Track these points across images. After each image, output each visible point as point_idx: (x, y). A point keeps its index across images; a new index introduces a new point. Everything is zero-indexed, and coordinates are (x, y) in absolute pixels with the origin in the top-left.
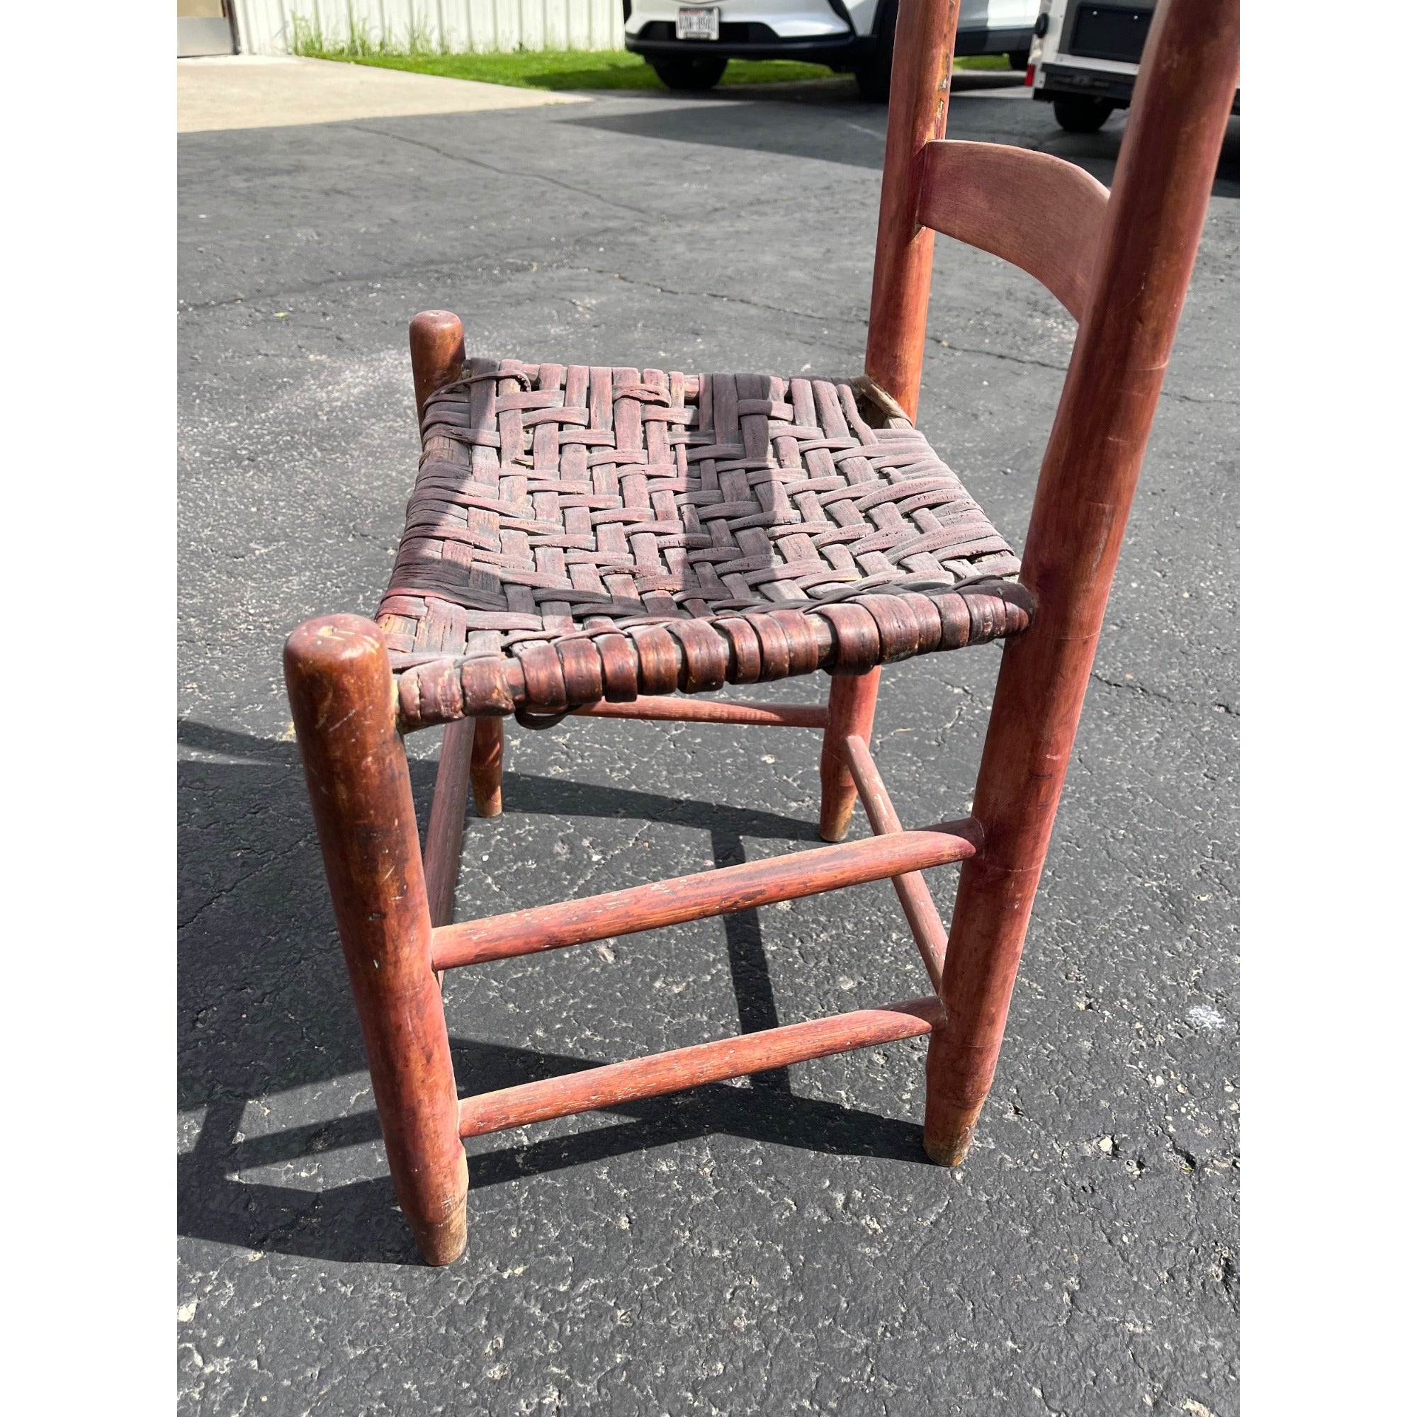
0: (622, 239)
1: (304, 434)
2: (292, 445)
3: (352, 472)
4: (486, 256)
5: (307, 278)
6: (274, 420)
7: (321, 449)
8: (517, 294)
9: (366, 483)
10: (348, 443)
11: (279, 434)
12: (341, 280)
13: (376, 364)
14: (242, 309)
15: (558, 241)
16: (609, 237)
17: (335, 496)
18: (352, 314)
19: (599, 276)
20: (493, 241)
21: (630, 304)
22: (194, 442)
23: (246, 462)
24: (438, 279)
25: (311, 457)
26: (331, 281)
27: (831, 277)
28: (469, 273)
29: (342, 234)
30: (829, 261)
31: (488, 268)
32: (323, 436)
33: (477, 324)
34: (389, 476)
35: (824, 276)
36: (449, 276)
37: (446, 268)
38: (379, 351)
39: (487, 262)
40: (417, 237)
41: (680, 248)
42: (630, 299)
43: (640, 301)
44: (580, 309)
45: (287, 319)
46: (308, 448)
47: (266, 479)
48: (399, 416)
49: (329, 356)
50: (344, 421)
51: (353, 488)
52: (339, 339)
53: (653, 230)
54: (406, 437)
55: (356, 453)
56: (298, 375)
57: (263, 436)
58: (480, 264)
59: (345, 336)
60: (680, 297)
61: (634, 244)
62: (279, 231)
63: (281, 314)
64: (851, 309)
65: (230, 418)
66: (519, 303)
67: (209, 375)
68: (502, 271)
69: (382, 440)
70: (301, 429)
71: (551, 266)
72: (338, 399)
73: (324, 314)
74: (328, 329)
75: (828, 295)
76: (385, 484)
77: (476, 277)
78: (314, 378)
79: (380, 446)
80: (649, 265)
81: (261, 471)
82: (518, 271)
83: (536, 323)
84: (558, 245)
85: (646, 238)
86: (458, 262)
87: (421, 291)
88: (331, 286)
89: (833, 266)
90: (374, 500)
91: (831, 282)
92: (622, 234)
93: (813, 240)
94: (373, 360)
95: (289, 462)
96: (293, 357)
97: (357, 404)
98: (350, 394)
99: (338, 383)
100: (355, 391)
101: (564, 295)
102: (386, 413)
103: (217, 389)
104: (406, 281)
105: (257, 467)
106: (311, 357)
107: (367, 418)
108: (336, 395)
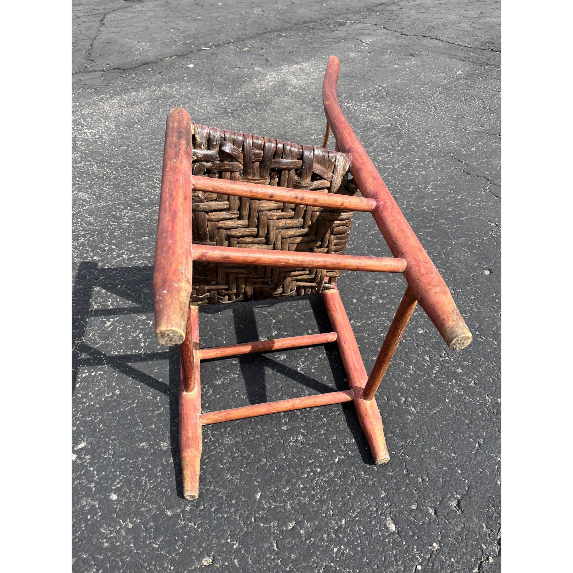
0: (388, 8)
1: (251, 103)
2: (246, 107)
3: (267, 120)
4: (329, 18)
5: (257, 31)
6: (241, 97)
7: (256, 109)
8: (339, 37)
9: (272, 124)
10: (266, 107)
11: (242, 103)
12: (270, 32)
13: (279, 71)
14: (232, 47)
15: (359, 10)
16: (382, 7)
17: (260, 129)
18: (273, 48)
19: (375, 27)
20: (332, 11)
21: (386, 41)
22: (212, 106)
23: (230, 114)
24: (307, 30)
25: (252, 113)
26: (266, 33)
27: (480, 27)
28: (320, 27)
29: (272, 10)
30: (480, 18)
31: (329, 24)
32: (258, 104)
33: (321, 52)
34: (280, 121)
35: (477, 26)
36: (313, 29)
37: (311, 25)
38: (281, 65)
39: (329, 21)
40: (301, 10)
41: (413, 12)
42: (386, 39)
43: (391, 40)
44: (364, 44)
45: (248, 51)
46: (252, 109)
47: (237, 121)
48: (286, 95)
49: (263, 68)
50: (265, 97)
51: (266, 126)
52: (267, 60)
53: (402, 3)
54: (288, 104)
55: (269, 111)
56: (250, 76)
57: (236, 103)
58: (325, 23)
59: (269, 59)
60: (409, 37)
61: (393, 11)
62: (248, 10)
63: (246, 49)
64: (486, 43)
65: (225, 95)
66: (339, 42)
67: (219, 77)
68: (334, 26)
69: (279, 105)
70: (250, 101)
71: (355, 23)
72: (264, 88)
73: (262, 49)
74: (263, 56)
75: (477, 36)
76: (278, 125)
77: (323, 29)
78: (256, 78)
79: (278, 108)
80: (398, 21)
81: (235, 118)
82: (340, 25)
83: (345, 51)
84: (359, 12)
85: (399, 7)
86: (317, 22)
87: (300, 36)
88: (266, 35)
89: (482, 21)
90: (274, 131)
91: (479, 29)
92: (388, 6)
93: (475, 7)
94: (279, 69)
95: (245, 114)
96: (249, 69)
97: (271, 90)
98: (269, 85)
99: (265, 80)
100: (271, 84)
101: (358, 37)
102: (282, 94)
103: (221, 83)
104: (295, 32)
105: (233, 116)
106: (256, 68)
107: (274, 96)
108: (263, 85)
